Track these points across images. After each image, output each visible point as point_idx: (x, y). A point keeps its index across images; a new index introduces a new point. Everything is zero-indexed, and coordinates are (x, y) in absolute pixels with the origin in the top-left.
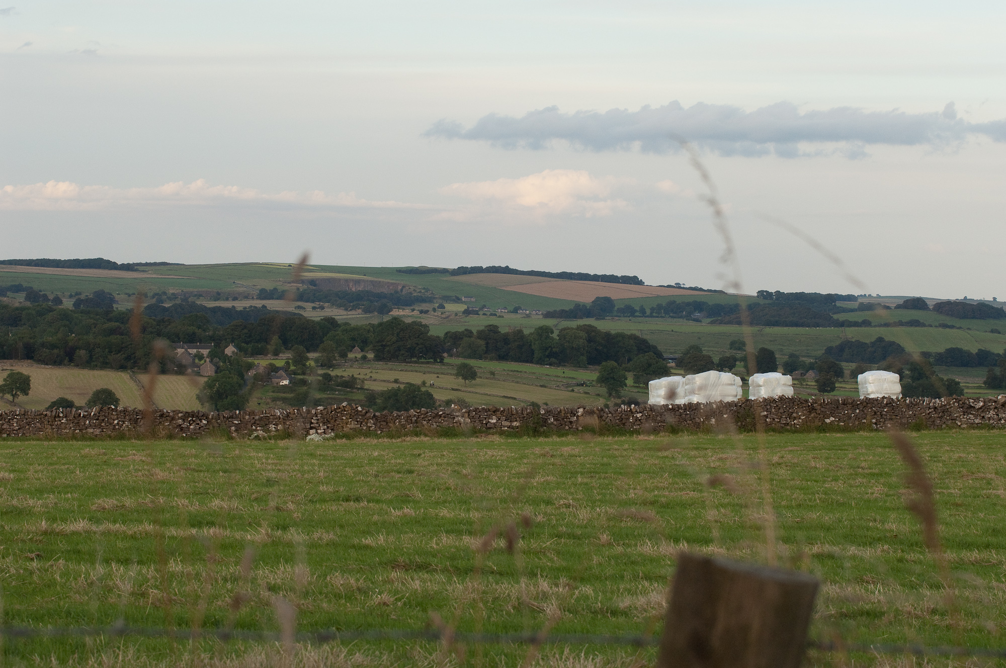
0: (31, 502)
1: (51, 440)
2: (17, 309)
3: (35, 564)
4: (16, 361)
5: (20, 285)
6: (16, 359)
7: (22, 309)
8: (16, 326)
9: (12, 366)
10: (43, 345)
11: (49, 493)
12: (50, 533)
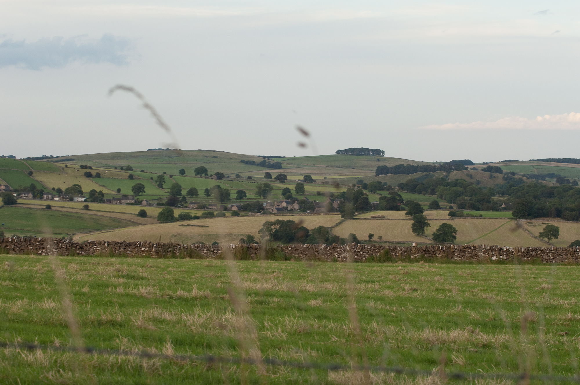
0: (561, 302)
1: (571, 265)
2: (551, 188)
3: (565, 338)
4: (551, 218)
5: (553, 174)
6: (550, 217)
7: (555, 188)
8: (551, 198)
9: (548, 221)
10: (567, 209)
11: (572, 296)
12: (573, 320)
